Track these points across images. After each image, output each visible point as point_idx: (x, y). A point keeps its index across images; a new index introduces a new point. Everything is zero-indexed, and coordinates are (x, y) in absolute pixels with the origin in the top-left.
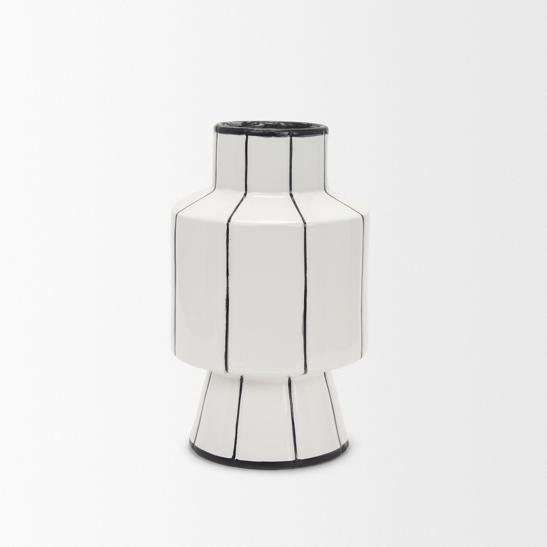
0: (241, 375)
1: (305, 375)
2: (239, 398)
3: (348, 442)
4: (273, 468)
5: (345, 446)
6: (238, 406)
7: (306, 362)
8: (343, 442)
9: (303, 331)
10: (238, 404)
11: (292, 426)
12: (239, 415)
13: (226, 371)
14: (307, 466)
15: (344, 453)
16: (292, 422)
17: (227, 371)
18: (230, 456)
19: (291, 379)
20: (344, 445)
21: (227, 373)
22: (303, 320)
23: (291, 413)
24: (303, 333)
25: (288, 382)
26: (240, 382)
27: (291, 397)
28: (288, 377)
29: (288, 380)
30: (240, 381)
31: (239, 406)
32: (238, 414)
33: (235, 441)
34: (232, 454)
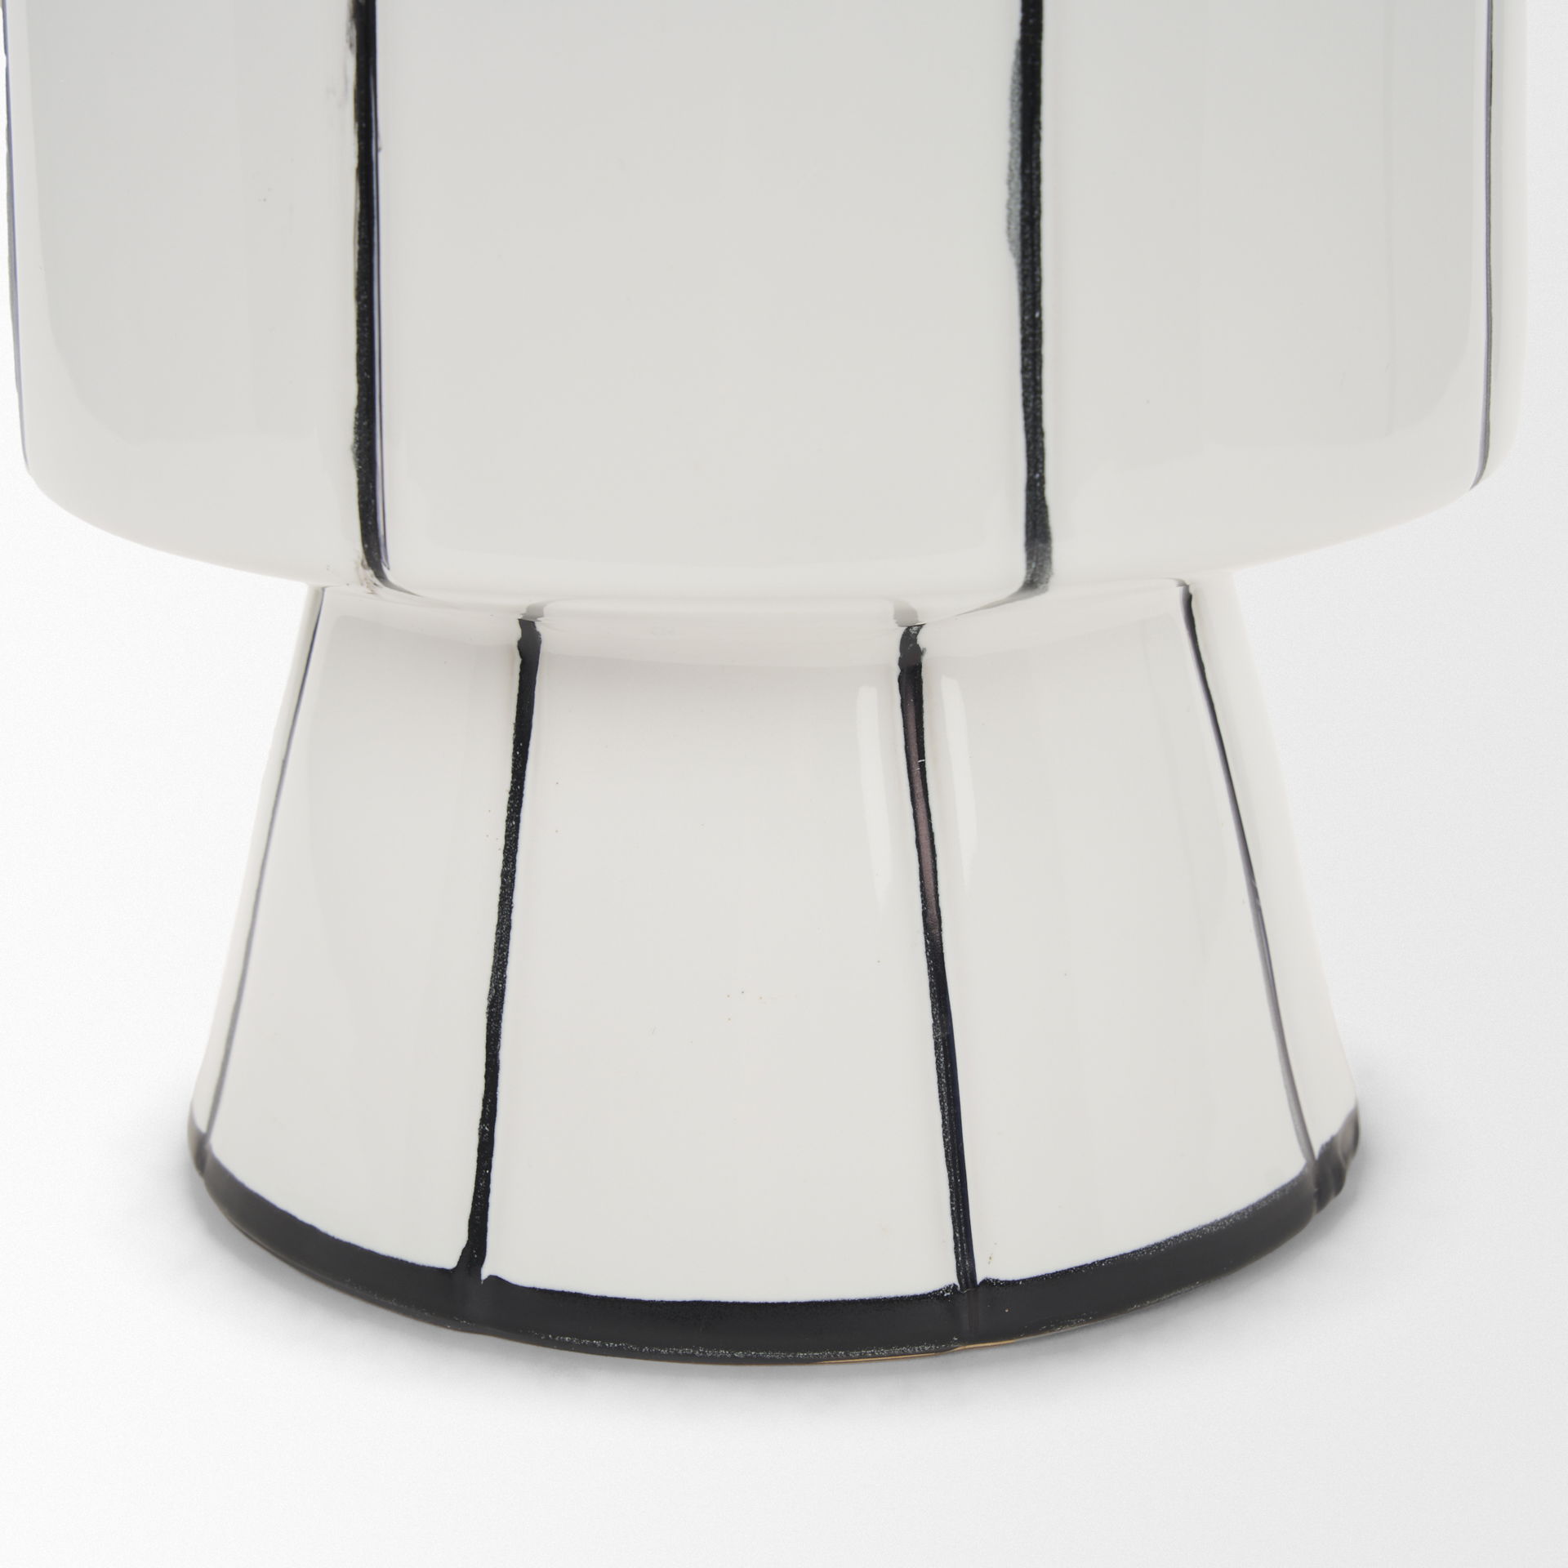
0: (521, 605)
1: (1037, 602)
2: (507, 796)
3: (1354, 1126)
4: (777, 1355)
5: (1340, 1153)
6: (500, 857)
7: (1042, 490)
8: (1324, 1129)
9: (1017, 219)
10: (501, 843)
11: (930, 1021)
12: (509, 928)
13: (370, 572)
14: (1049, 1329)
15: (1334, 1202)
16: (931, 985)
17: (380, 575)
18: (444, 1252)
19: (923, 640)
20: (1329, 1148)
21: (383, 590)
22: (1017, 120)
23: (925, 914)
24: (1016, 232)
25: (901, 663)
26: (517, 670)
27: (919, 790)
28: (899, 616)
29: (894, 654)
30: (518, 661)
31: (514, 861)
32: (500, 925)
33: (482, 1133)
34: (461, 1238)
